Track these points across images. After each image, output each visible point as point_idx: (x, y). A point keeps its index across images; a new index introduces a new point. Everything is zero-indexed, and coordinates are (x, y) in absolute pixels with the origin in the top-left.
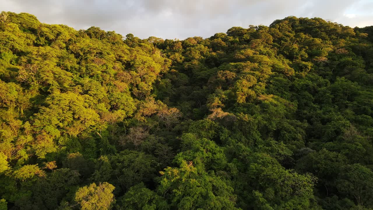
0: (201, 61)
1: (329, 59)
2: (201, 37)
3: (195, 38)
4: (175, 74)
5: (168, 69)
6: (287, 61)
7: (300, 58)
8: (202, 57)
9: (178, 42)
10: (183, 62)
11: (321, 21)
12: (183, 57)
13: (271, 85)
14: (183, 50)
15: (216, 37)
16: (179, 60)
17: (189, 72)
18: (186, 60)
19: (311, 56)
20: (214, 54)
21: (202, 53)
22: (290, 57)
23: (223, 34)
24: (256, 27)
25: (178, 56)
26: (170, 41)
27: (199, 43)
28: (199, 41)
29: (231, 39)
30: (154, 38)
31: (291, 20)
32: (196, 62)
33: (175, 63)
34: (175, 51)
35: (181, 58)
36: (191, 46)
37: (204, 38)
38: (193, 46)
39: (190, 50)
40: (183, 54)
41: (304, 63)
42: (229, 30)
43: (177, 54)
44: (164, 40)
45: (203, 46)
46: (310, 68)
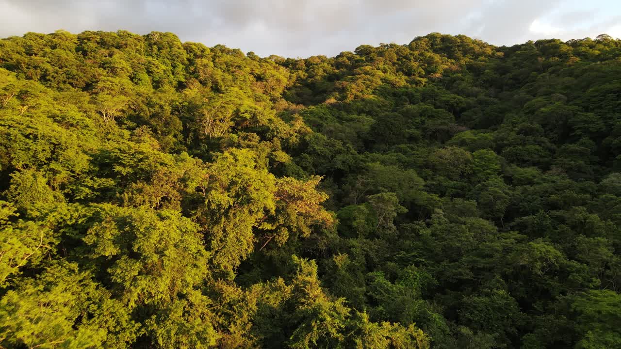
0: (324, 77)
1: (444, 76)
2: (325, 55)
3: (319, 57)
4: (300, 87)
5: (293, 84)
6: (404, 77)
7: (417, 75)
8: (325, 74)
9: (301, 60)
10: (307, 78)
11: (464, 38)
12: (306, 74)
13: (377, 91)
14: (306, 68)
15: (341, 55)
16: (302, 77)
17: (312, 86)
18: (309, 77)
19: (428, 72)
20: (337, 71)
21: (325, 71)
22: (409, 73)
23: (350, 53)
24: (387, 45)
25: (301, 73)
26: (292, 60)
27: (323, 61)
28: (322, 59)
29: (358, 57)
30: (275, 56)
31: (432, 37)
32: (318, 78)
33: (299, 79)
34: (298, 69)
35: (304, 75)
36: (314, 64)
37: (328, 57)
38: (317, 64)
39: (313, 68)
40: (306, 71)
41: (419, 79)
42: (357, 49)
43: (300, 72)
44: (286, 59)
45: (326, 64)
46: (424, 83)
